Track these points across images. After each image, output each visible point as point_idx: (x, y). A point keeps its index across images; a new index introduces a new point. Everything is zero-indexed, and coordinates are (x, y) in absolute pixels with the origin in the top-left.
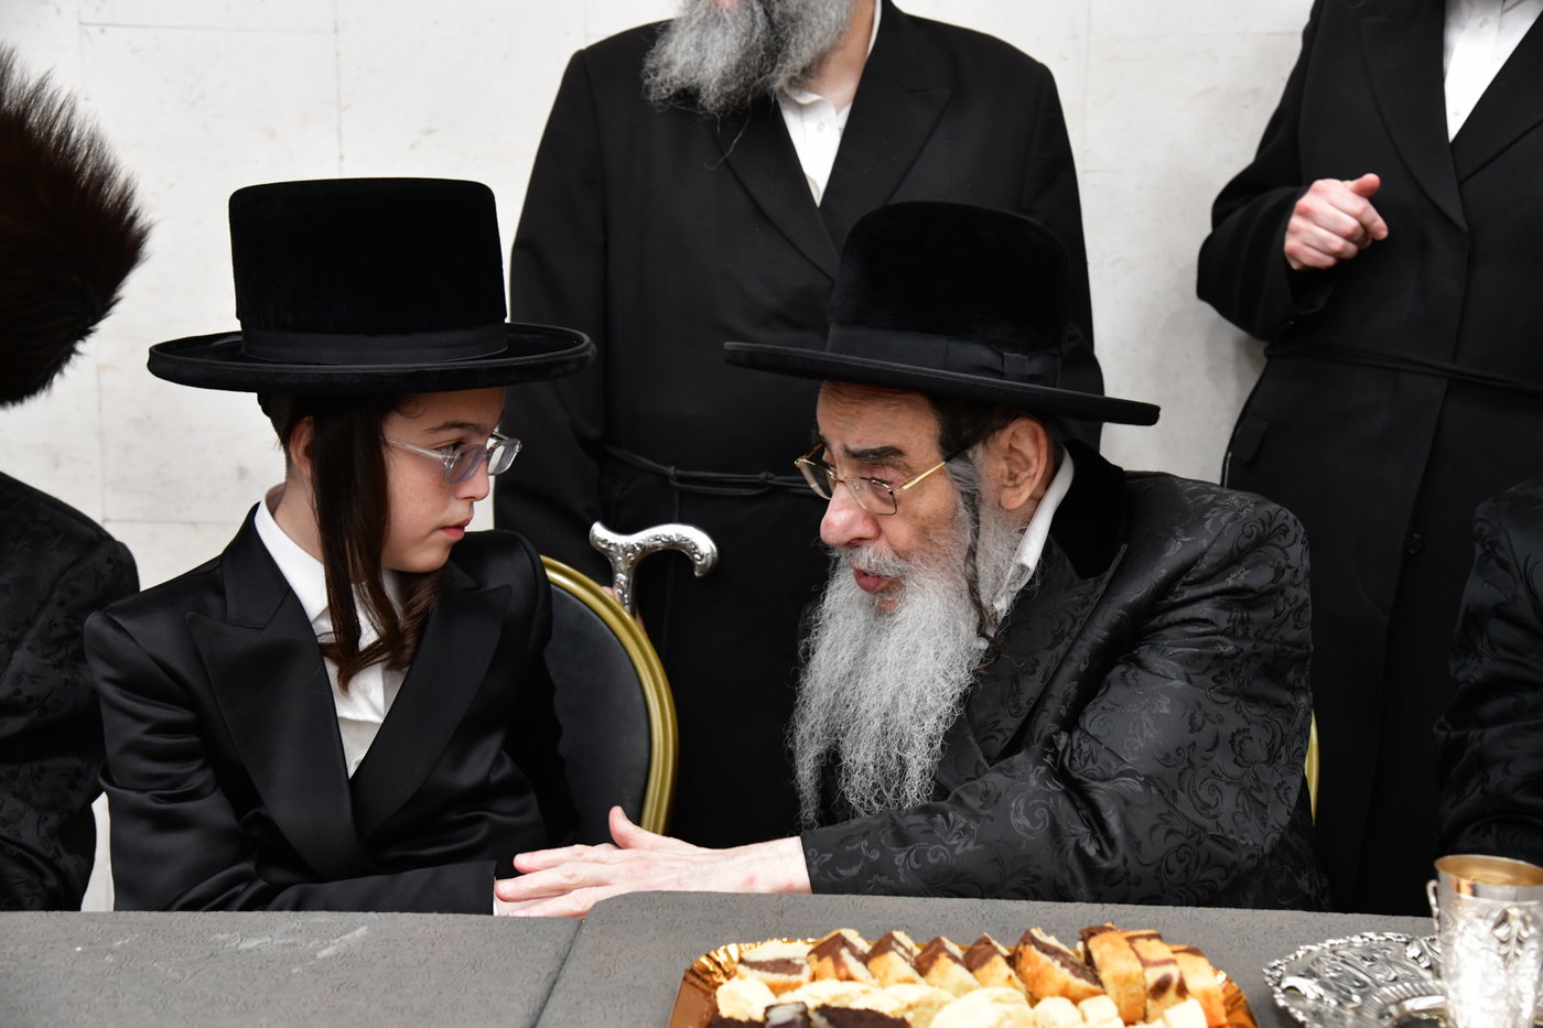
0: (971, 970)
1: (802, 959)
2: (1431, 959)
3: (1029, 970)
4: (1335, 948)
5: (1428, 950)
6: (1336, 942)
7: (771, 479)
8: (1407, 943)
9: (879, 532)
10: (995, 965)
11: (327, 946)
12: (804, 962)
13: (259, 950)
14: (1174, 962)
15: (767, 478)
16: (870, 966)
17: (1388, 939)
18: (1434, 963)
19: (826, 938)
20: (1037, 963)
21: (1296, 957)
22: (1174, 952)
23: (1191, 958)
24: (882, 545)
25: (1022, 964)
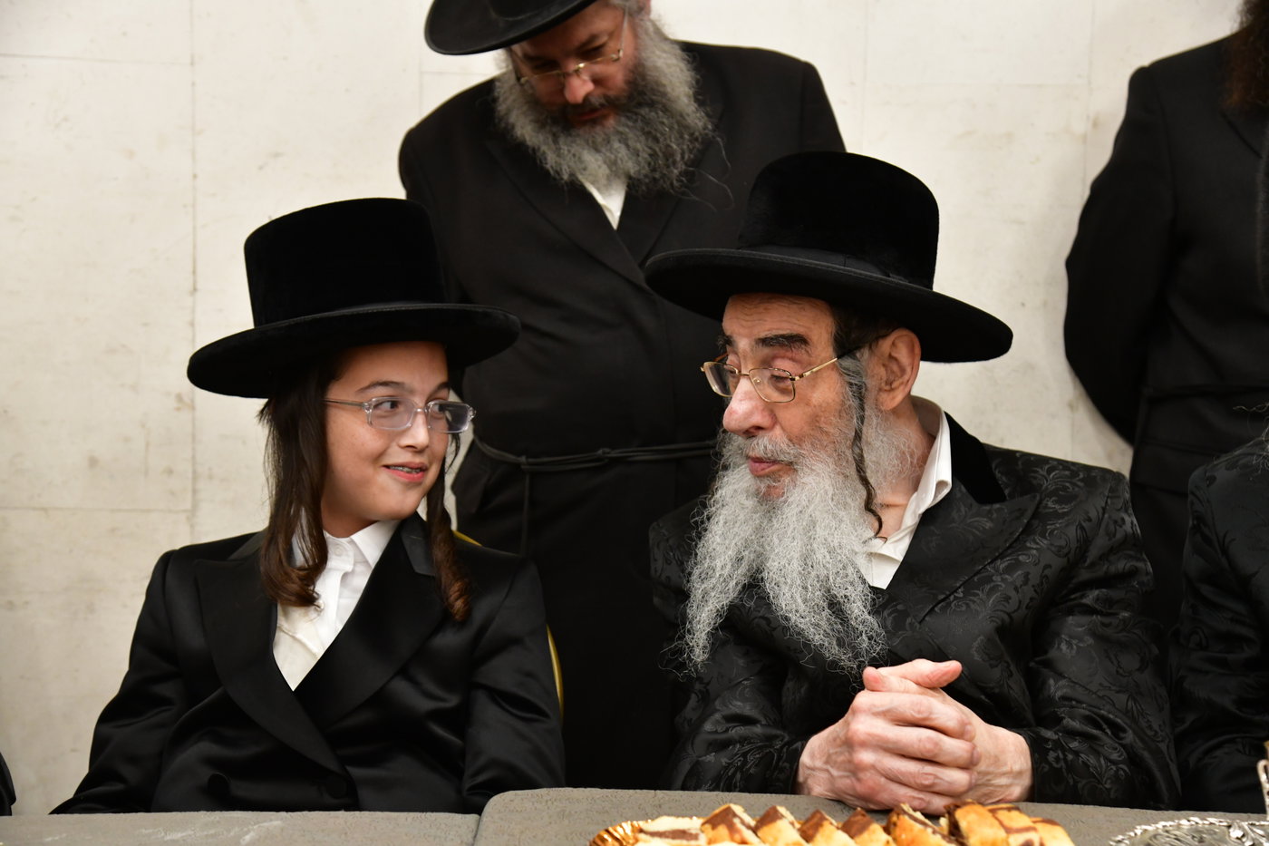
0: (852, 837)
1: (696, 829)
2: (1253, 839)
3: (903, 836)
4: (1167, 829)
5: (1249, 831)
6: (1168, 824)
7: (608, 453)
8: (1229, 827)
9: (775, 421)
10: (874, 832)
11: (247, 833)
12: (699, 832)
13: (184, 840)
14: (1034, 829)
15: (604, 453)
16: (759, 834)
17: (1211, 823)
18: (1256, 842)
19: (717, 811)
20: (911, 830)
21: (1136, 834)
22: (1034, 822)
23: (1048, 827)
24: (778, 431)
25: (897, 831)
